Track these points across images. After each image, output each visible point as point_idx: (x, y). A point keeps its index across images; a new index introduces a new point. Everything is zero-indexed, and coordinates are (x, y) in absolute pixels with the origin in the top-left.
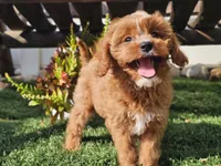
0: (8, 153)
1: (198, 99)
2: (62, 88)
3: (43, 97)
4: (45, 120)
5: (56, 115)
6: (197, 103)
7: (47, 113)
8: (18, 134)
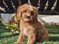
1: (53, 30)
3: (10, 25)
8: (2, 36)
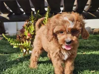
0: (5, 70)
1: (88, 43)
2: (28, 40)
3: (20, 44)
4: (21, 54)
5: (26, 52)
6: (88, 45)
7: (21, 51)
8: (9, 60)
